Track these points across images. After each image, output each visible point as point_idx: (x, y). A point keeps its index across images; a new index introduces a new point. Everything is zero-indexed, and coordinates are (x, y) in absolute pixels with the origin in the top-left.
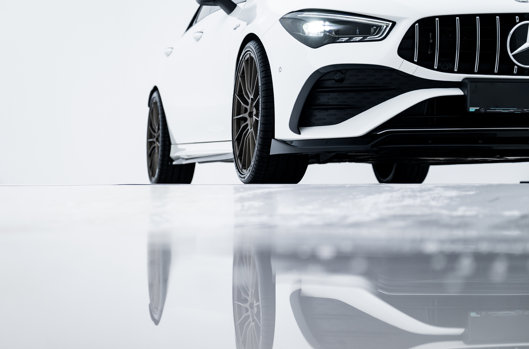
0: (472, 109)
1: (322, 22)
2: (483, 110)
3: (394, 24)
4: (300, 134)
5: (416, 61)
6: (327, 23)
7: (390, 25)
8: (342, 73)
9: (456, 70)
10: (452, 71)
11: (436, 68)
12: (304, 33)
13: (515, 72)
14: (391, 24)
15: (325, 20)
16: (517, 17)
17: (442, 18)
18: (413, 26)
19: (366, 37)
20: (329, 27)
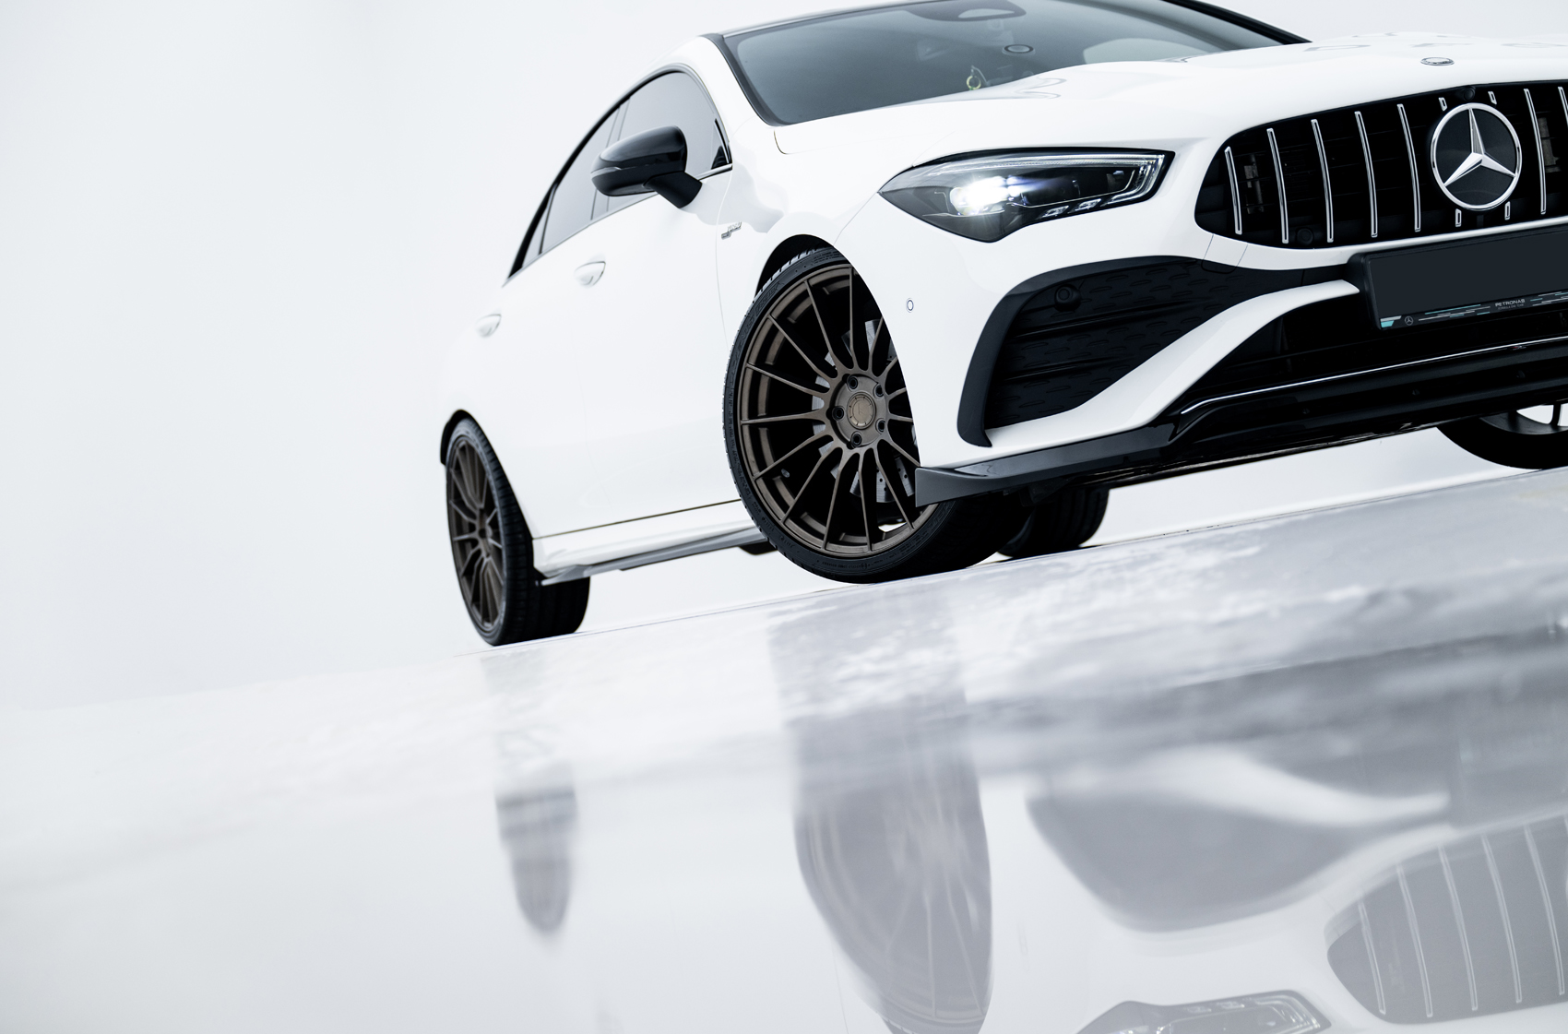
0: (1387, 323)
1: (999, 180)
2: (1409, 321)
3: (1170, 156)
4: (989, 445)
5: (1239, 232)
6: (1012, 180)
7: (1160, 162)
8: (1073, 288)
9: (1330, 240)
10: (1322, 244)
11: (1285, 241)
12: (955, 211)
13: (1458, 224)
14: (1161, 158)
15: (1005, 174)
16: (1441, 99)
17: (1280, 126)
18: (1220, 154)
19: (1109, 198)
20: (1017, 189)
